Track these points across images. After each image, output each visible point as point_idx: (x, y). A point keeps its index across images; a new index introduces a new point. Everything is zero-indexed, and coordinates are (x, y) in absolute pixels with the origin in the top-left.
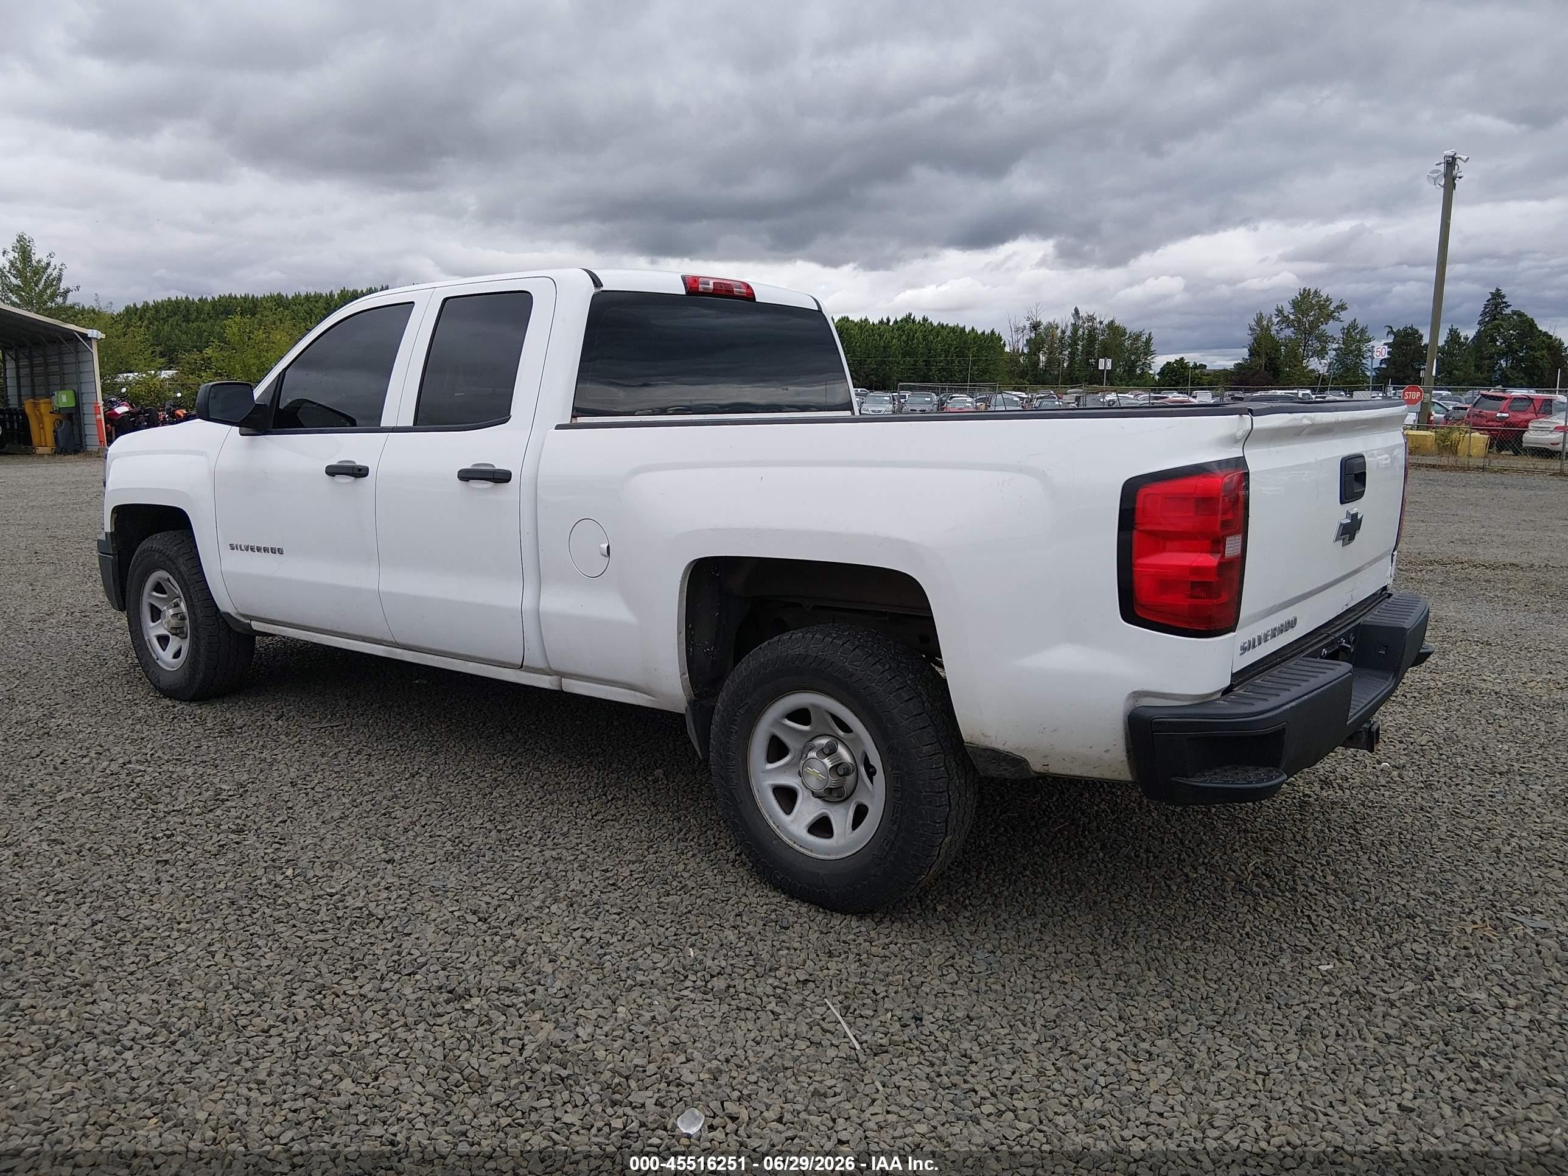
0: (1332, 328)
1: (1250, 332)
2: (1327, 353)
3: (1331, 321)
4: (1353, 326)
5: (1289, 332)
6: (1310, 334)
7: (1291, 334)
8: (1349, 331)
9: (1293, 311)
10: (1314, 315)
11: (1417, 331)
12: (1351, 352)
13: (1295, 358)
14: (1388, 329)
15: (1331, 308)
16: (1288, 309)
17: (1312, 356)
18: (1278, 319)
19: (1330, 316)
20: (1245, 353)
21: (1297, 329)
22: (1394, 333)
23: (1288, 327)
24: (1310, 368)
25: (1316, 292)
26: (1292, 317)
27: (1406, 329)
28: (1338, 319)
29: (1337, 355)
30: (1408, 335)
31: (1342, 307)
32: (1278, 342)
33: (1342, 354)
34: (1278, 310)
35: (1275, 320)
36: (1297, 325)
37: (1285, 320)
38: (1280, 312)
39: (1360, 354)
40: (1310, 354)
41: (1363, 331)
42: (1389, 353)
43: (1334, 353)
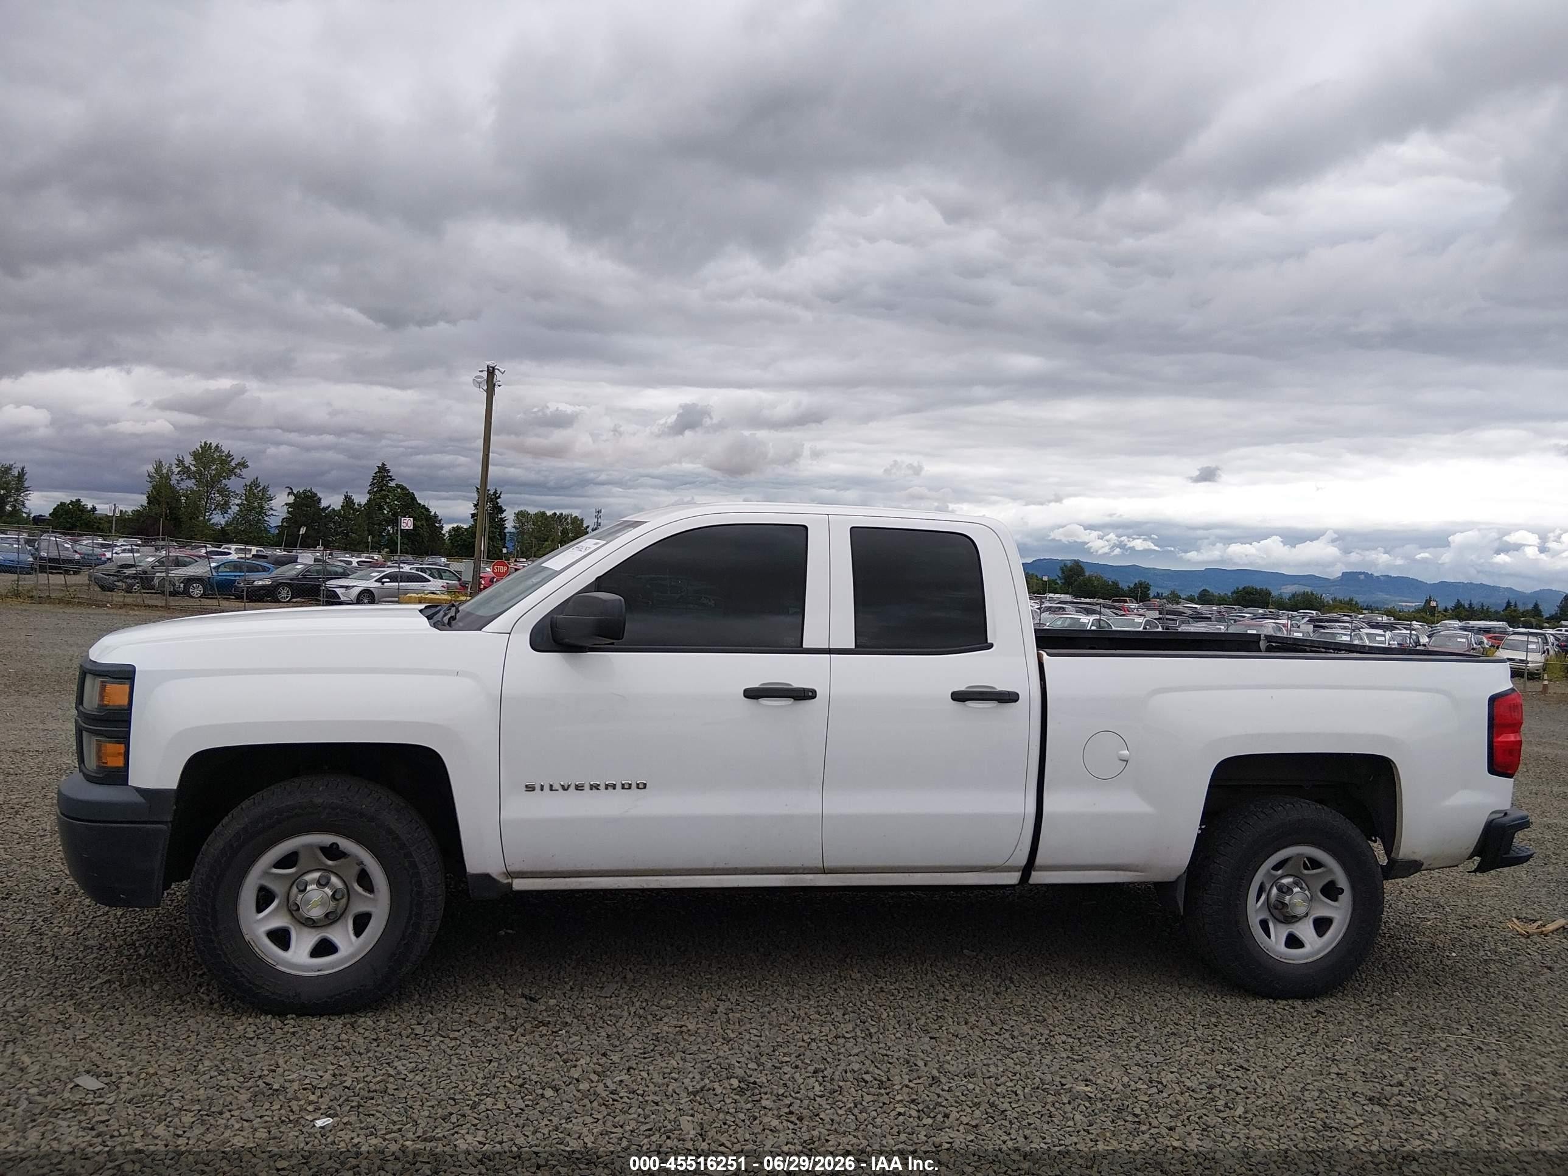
0: (234, 484)
1: (149, 479)
2: (230, 508)
3: (233, 477)
4: (255, 484)
5: (190, 483)
6: (212, 487)
7: (193, 486)
8: (251, 488)
9: (194, 463)
10: (216, 469)
11: (316, 494)
12: (254, 508)
13: (195, 509)
14: (288, 490)
15: (233, 464)
16: (189, 460)
17: (215, 509)
18: (179, 469)
19: (232, 471)
20: (143, 500)
21: (199, 483)
22: (294, 494)
23: (189, 478)
24: (212, 522)
25: (217, 446)
26: (193, 468)
27: (305, 492)
28: (240, 476)
29: (241, 511)
30: (308, 497)
31: (243, 465)
32: (178, 492)
33: (247, 509)
34: (179, 460)
35: (176, 470)
36: (199, 476)
37: (186, 470)
38: (180, 462)
39: (261, 511)
40: (213, 507)
41: (265, 490)
42: (288, 512)
43: (238, 508)
